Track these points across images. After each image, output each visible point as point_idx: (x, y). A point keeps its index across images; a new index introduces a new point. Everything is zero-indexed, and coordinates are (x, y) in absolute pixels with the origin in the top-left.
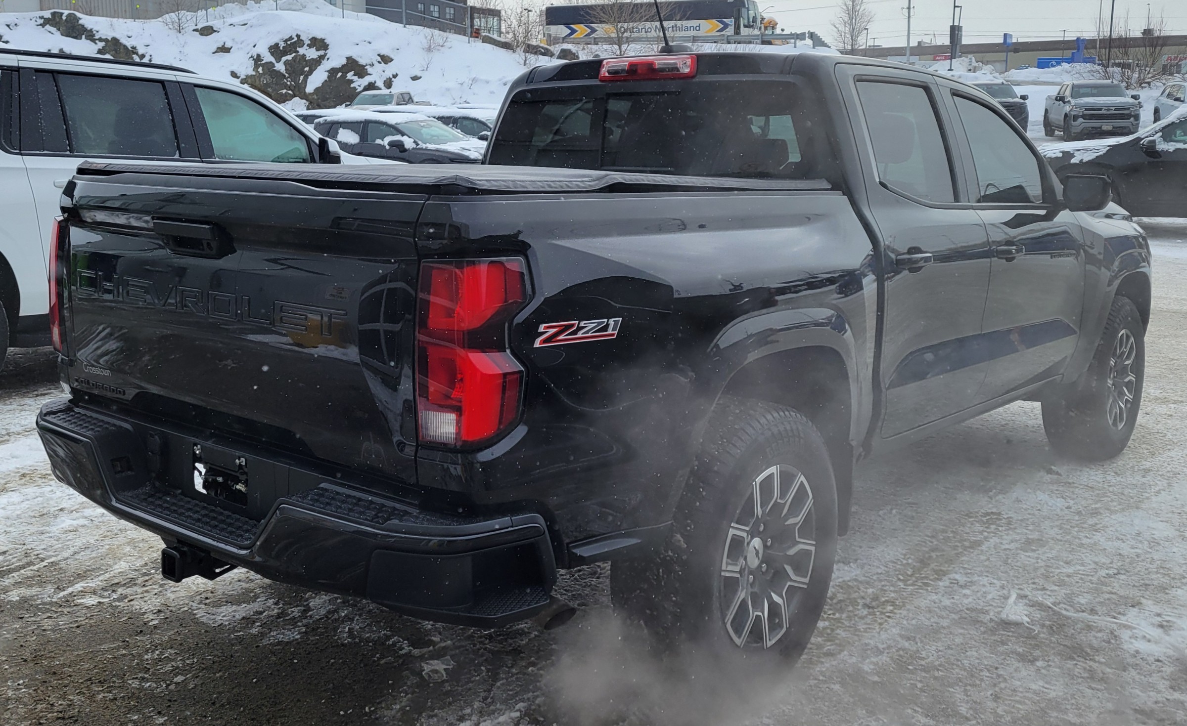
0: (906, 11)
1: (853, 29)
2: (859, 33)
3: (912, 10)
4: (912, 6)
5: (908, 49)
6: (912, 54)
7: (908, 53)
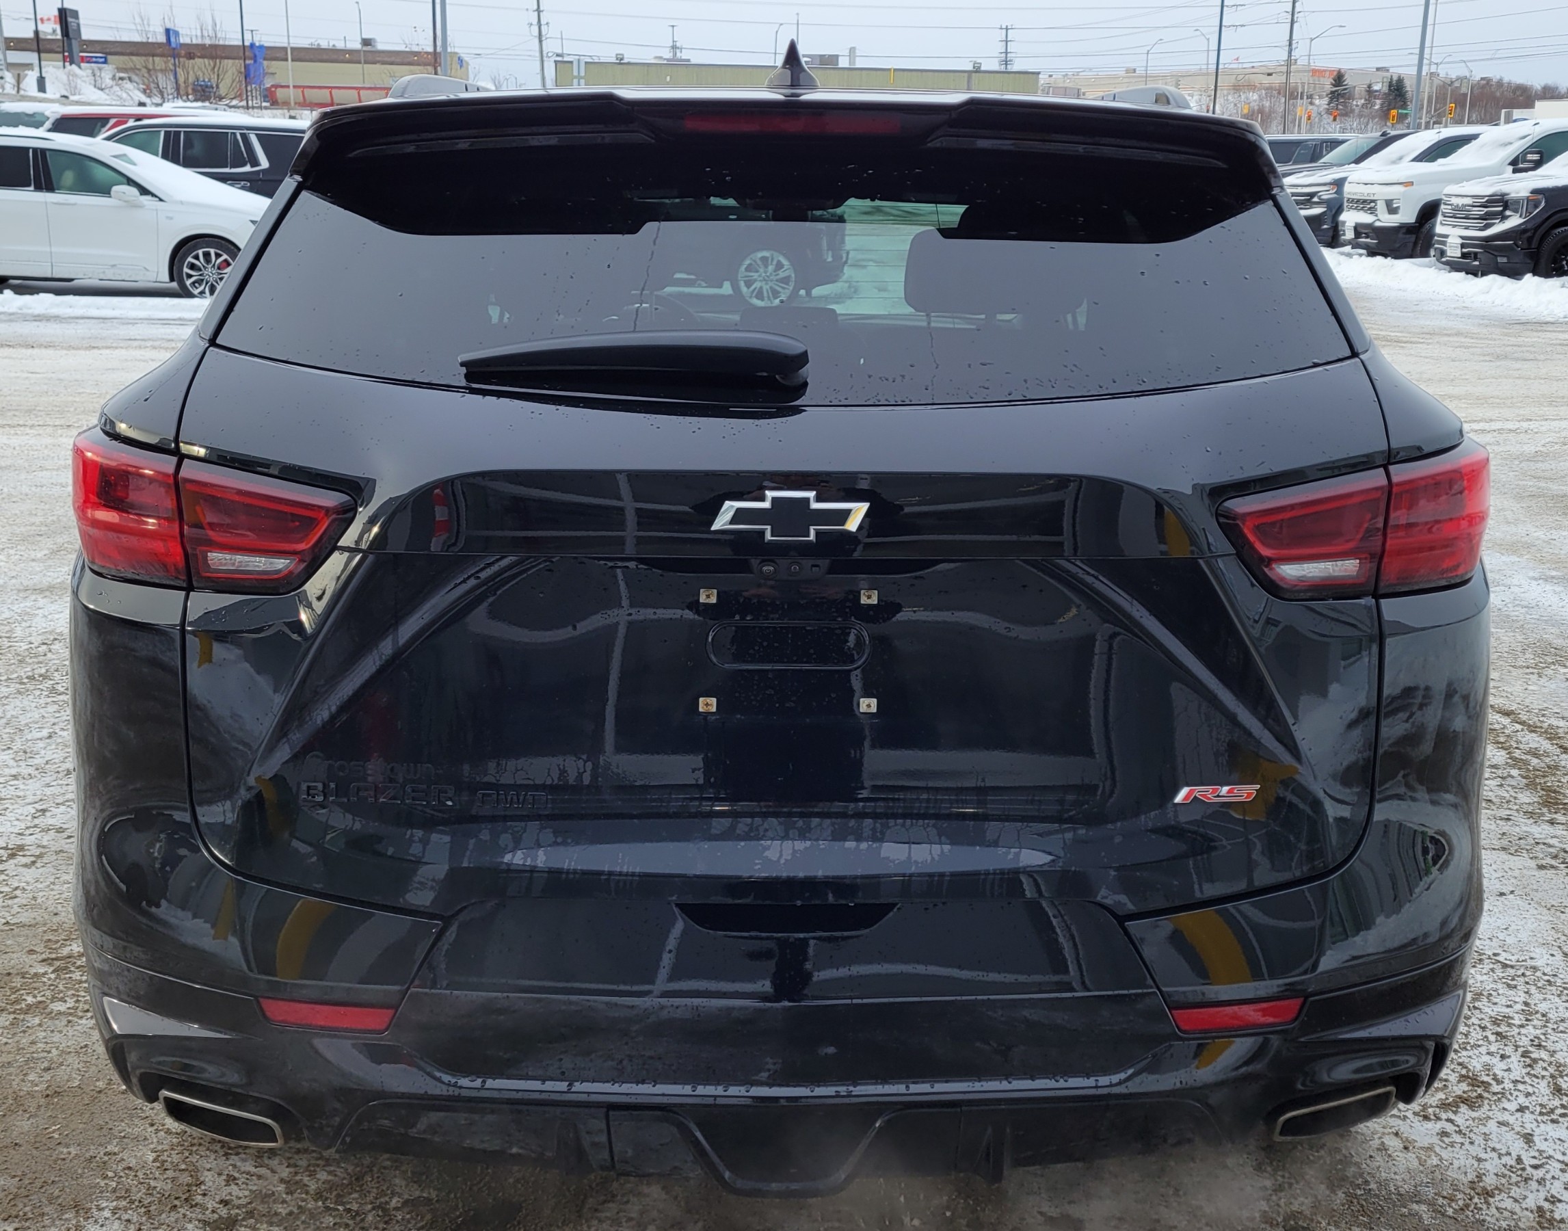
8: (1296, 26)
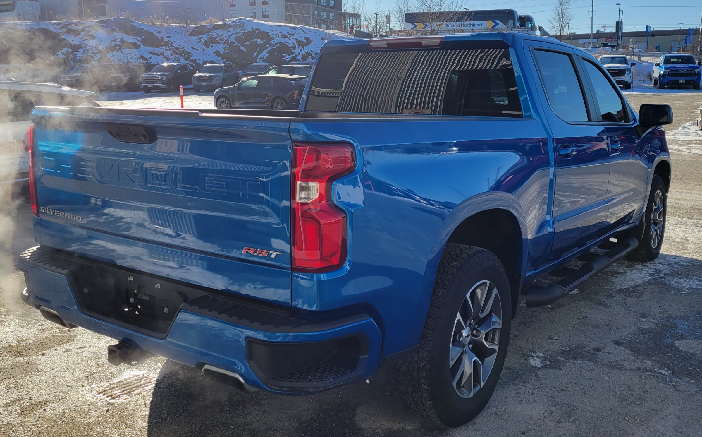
0: (590, 14)
1: (561, 24)
2: (565, 26)
4: (594, 11)
5: (591, 35)
6: (593, 38)
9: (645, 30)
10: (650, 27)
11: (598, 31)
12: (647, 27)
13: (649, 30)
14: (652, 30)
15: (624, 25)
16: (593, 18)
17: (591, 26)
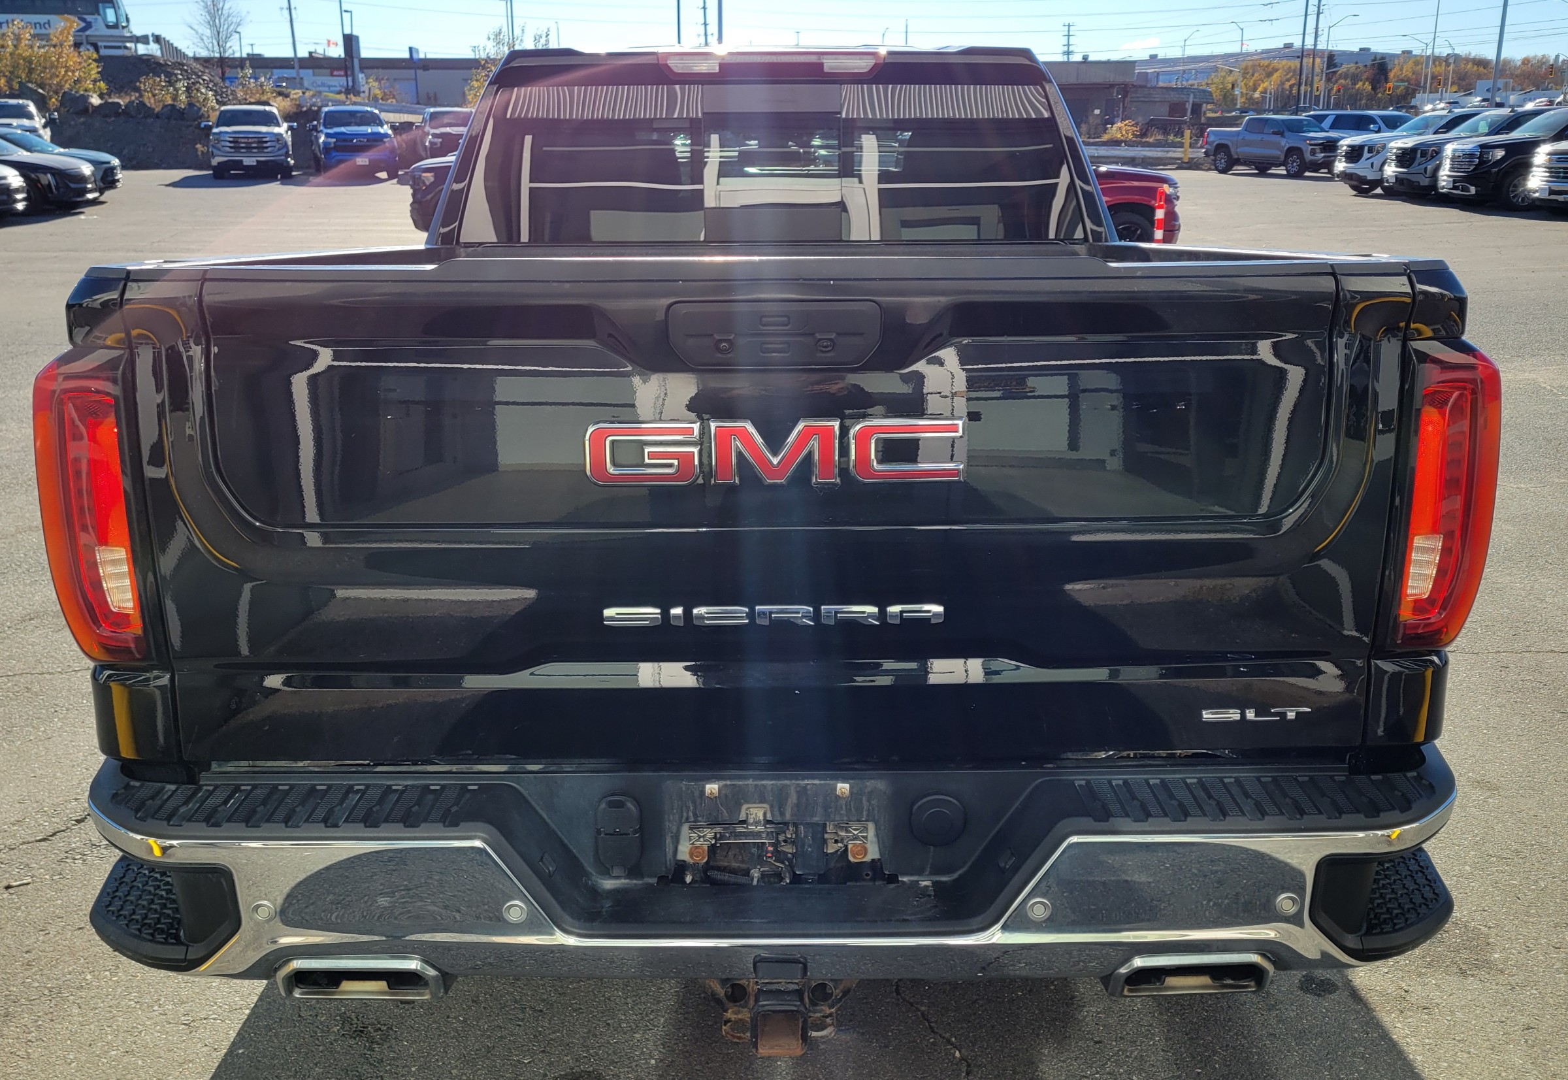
0: (286, 13)
1: (219, 33)
2: (228, 38)
3: (293, 11)
4: (292, 7)
5: (296, 60)
6: (301, 67)
7: (297, 65)
8: (1321, 15)
9: (406, 55)
10: (417, 51)
11: (310, 53)
12: (411, 49)
13: (415, 56)
14: (422, 56)
15: (362, 45)
16: (295, 24)
17: (290, 40)
